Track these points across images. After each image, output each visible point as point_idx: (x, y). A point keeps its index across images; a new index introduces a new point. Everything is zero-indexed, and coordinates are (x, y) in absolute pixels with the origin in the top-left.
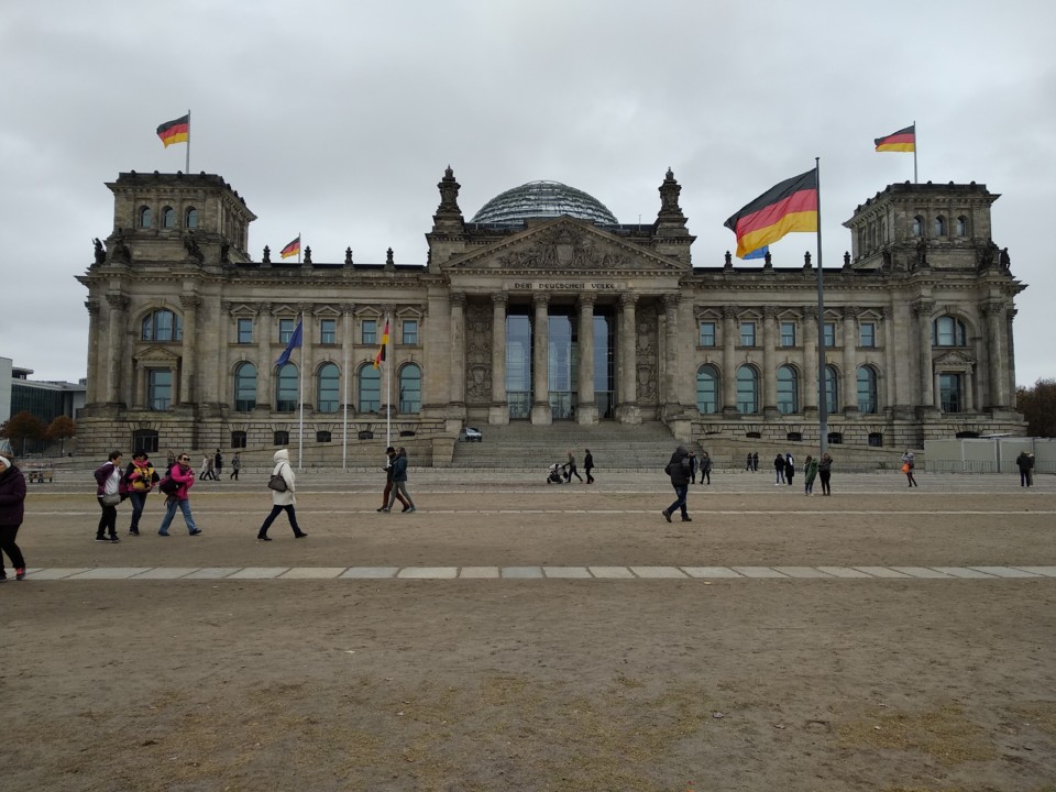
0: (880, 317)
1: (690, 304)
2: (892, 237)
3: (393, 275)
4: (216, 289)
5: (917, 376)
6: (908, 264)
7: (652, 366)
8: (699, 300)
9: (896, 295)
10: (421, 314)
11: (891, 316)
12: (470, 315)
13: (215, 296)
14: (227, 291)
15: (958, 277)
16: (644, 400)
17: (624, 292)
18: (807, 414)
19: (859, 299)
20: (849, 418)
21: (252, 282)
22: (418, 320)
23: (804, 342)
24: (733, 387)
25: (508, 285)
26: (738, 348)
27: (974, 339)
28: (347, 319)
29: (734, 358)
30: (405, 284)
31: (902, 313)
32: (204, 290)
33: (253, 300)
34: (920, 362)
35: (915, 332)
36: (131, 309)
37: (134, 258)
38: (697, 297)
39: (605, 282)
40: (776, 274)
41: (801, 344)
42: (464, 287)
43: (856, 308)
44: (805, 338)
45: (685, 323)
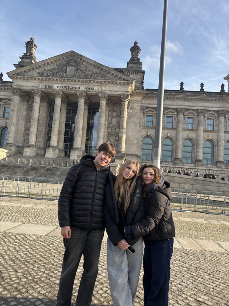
1: (139, 104)
7: (117, 134)
8: (144, 104)
10: (11, 104)
17: (100, 92)
18: (196, 163)
19: (228, 106)
20: (218, 167)
22: (11, 106)
25: (42, 85)
38: (143, 102)
39: (91, 87)
40: (185, 93)
41: (196, 128)
42: (19, 86)
43: (225, 111)
44: (198, 125)
45: (136, 113)
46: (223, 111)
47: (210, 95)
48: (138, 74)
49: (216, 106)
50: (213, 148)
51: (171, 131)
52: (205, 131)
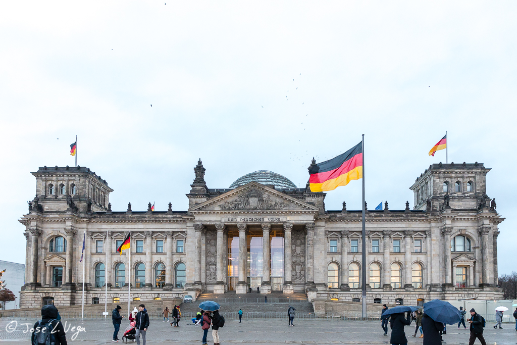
0: (425, 236)
1: (323, 230)
2: (432, 193)
3: (171, 216)
4: (84, 225)
5: (443, 267)
6: (440, 207)
7: (302, 262)
8: (328, 228)
9: (433, 224)
10: (185, 237)
11: (430, 235)
12: (208, 236)
13: (83, 229)
14: (90, 226)
15: (467, 214)
16: (297, 281)
17: (285, 222)
18: (384, 288)
19: (413, 226)
20: (407, 291)
21: (101, 221)
22: (184, 239)
23: (384, 250)
24: (346, 274)
25: (224, 219)
26: (349, 253)
27: (475, 248)
28: (149, 240)
29: (347, 259)
30: (177, 221)
31: (436, 233)
32: (78, 226)
33: (102, 230)
34: (445, 260)
35: (443, 244)
36: (43, 236)
37: (45, 210)
38: (327, 226)
39: (275, 217)
40: (369, 213)
41: (382, 251)
42: (202, 221)
43: (411, 231)
44: (384, 248)
45: (320, 240)
46: (408, 231)
48: (319, 197)
49: (402, 227)
50: (401, 270)
52: (391, 254)
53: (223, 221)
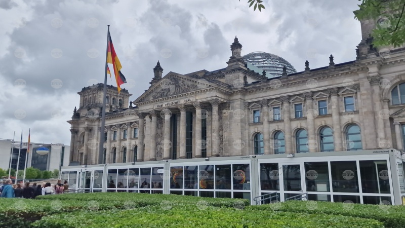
0: (355, 91)
1: (239, 102)
4: (96, 123)
9: (360, 76)
11: (359, 89)
13: (96, 126)
26: (269, 122)
32: (93, 124)
36: (79, 133)
37: (81, 116)
38: (245, 98)
39: (187, 99)
40: (287, 78)
41: (305, 116)
43: (336, 88)
46: (332, 88)
47: (316, 73)
49: (323, 85)
51: (279, 124)
53: (155, 108)
